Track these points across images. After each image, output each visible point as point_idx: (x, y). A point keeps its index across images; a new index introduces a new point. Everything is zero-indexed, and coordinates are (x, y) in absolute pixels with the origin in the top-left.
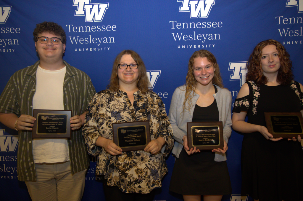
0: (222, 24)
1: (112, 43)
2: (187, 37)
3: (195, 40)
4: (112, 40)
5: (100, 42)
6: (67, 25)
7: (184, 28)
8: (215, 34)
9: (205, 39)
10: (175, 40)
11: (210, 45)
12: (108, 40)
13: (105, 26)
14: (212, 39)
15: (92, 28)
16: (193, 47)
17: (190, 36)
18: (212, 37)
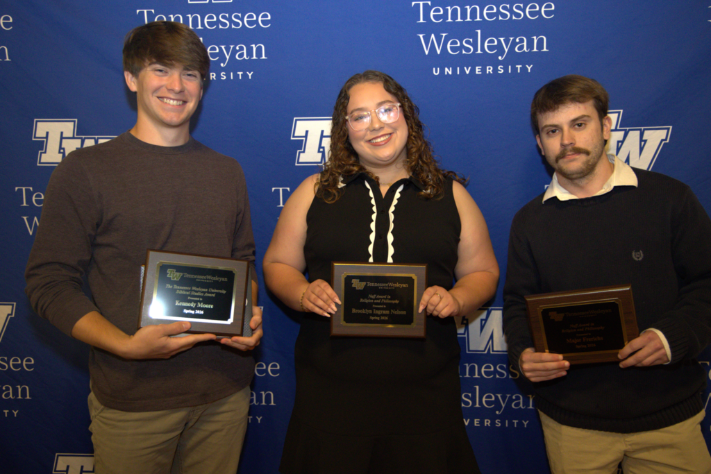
0: (553, 8)
1: (259, 60)
2: (459, 45)
3: (479, 52)
4: (259, 51)
5: (228, 57)
6: (138, 11)
7: (449, 20)
8: (535, 38)
9: (506, 50)
10: (427, 52)
11: (519, 67)
12: (250, 53)
13: (240, 15)
14: (525, 49)
15: (206, 20)
16: (473, 70)
17: (466, 42)
18: (525, 43)
